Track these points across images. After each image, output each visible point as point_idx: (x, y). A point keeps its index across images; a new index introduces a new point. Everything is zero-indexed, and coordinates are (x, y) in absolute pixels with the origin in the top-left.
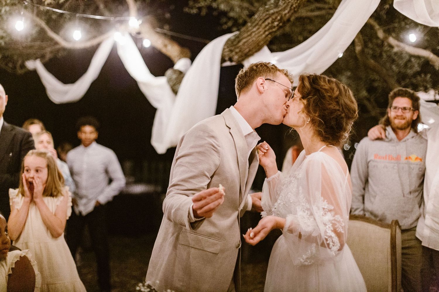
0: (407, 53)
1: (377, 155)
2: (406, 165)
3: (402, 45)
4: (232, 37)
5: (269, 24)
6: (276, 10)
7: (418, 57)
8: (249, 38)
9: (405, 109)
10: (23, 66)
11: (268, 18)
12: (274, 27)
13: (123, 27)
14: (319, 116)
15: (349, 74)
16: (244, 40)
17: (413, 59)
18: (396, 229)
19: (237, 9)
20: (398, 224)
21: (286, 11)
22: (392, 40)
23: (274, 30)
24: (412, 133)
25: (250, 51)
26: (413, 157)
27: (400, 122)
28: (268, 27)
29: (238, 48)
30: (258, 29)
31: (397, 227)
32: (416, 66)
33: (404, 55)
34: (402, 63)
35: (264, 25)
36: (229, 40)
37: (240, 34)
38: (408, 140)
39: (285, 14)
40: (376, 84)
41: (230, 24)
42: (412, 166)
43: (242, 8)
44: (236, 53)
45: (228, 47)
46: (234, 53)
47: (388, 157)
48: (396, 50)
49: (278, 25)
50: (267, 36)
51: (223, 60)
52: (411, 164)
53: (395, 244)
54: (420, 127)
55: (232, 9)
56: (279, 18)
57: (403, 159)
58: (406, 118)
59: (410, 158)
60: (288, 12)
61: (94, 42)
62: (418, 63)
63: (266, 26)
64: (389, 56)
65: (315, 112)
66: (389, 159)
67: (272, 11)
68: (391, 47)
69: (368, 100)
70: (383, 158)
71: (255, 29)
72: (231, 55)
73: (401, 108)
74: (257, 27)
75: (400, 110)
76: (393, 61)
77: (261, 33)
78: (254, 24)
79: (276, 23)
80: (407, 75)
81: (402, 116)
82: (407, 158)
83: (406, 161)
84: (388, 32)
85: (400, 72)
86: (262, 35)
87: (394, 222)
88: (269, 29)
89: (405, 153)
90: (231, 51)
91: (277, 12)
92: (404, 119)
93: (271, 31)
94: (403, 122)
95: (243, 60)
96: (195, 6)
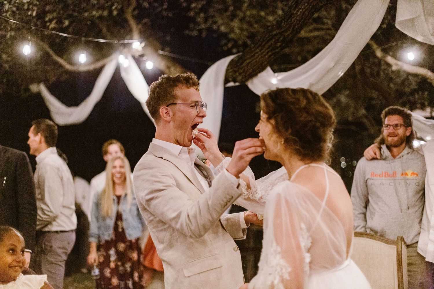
0: (404, 71)
1: (374, 173)
2: (403, 181)
3: (400, 63)
4: (235, 57)
5: (272, 44)
6: (278, 31)
7: (416, 75)
8: (253, 58)
9: (397, 125)
10: (27, 90)
11: (271, 39)
12: (277, 48)
13: (126, 50)
14: (292, 134)
15: (347, 92)
16: (248, 61)
17: (410, 78)
18: (401, 246)
19: (237, 31)
20: (404, 240)
21: (289, 32)
22: (390, 59)
23: (277, 50)
24: (407, 150)
25: (253, 71)
26: (409, 172)
27: (393, 140)
28: (271, 48)
29: (241, 68)
30: (262, 50)
31: (403, 242)
32: (414, 83)
33: (402, 73)
34: (399, 80)
35: (266, 46)
36: (232, 61)
37: (243, 55)
38: (403, 156)
39: (288, 35)
40: (374, 102)
41: (230, 45)
42: (408, 182)
43: (241, 29)
44: (240, 74)
45: (232, 68)
46: (237, 74)
47: (384, 175)
48: (394, 68)
49: (280, 46)
50: (270, 56)
51: (226, 81)
52: (408, 179)
53: (401, 260)
54: (416, 144)
55: (232, 31)
56: (281, 39)
57: (399, 176)
58: (399, 134)
59: (406, 174)
60: (291, 33)
61: (98, 65)
62: (416, 82)
63: (269, 47)
64: (387, 75)
65: (287, 129)
66: (385, 176)
67: (274, 32)
68: (389, 65)
69: (367, 117)
70: (380, 176)
71: (258, 50)
72: (235, 76)
73: (393, 126)
74: (260, 48)
75: (392, 127)
76: (391, 80)
77: (265, 53)
78: (257, 46)
79: (279, 44)
80: (405, 93)
81: (394, 133)
82: (402, 174)
83: (402, 177)
84: (386, 51)
85: (397, 90)
86: (265, 55)
87: (399, 239)
88: (271, 50)
89: (400, 169)
90: (235, 72)
91: (279, 33)
92: (396, 136)
93: (274, 52)
94: (396, 139)
95: (247, 80)
96: (195, 28)
